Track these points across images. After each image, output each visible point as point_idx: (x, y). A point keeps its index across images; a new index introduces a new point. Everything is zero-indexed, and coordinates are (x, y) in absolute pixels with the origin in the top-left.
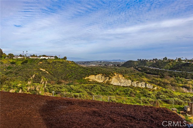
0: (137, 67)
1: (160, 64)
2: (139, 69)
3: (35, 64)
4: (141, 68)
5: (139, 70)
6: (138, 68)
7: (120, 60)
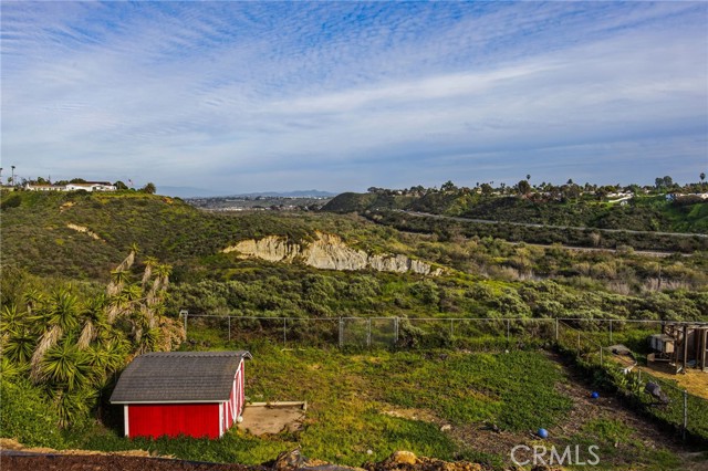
0: (368, 212)
1: (434, 203)
2: (376, 216)
3: (49, 210)
4: (380, 214)
5: (376, 222)
6: (373, 213)
7: (314, 191)
